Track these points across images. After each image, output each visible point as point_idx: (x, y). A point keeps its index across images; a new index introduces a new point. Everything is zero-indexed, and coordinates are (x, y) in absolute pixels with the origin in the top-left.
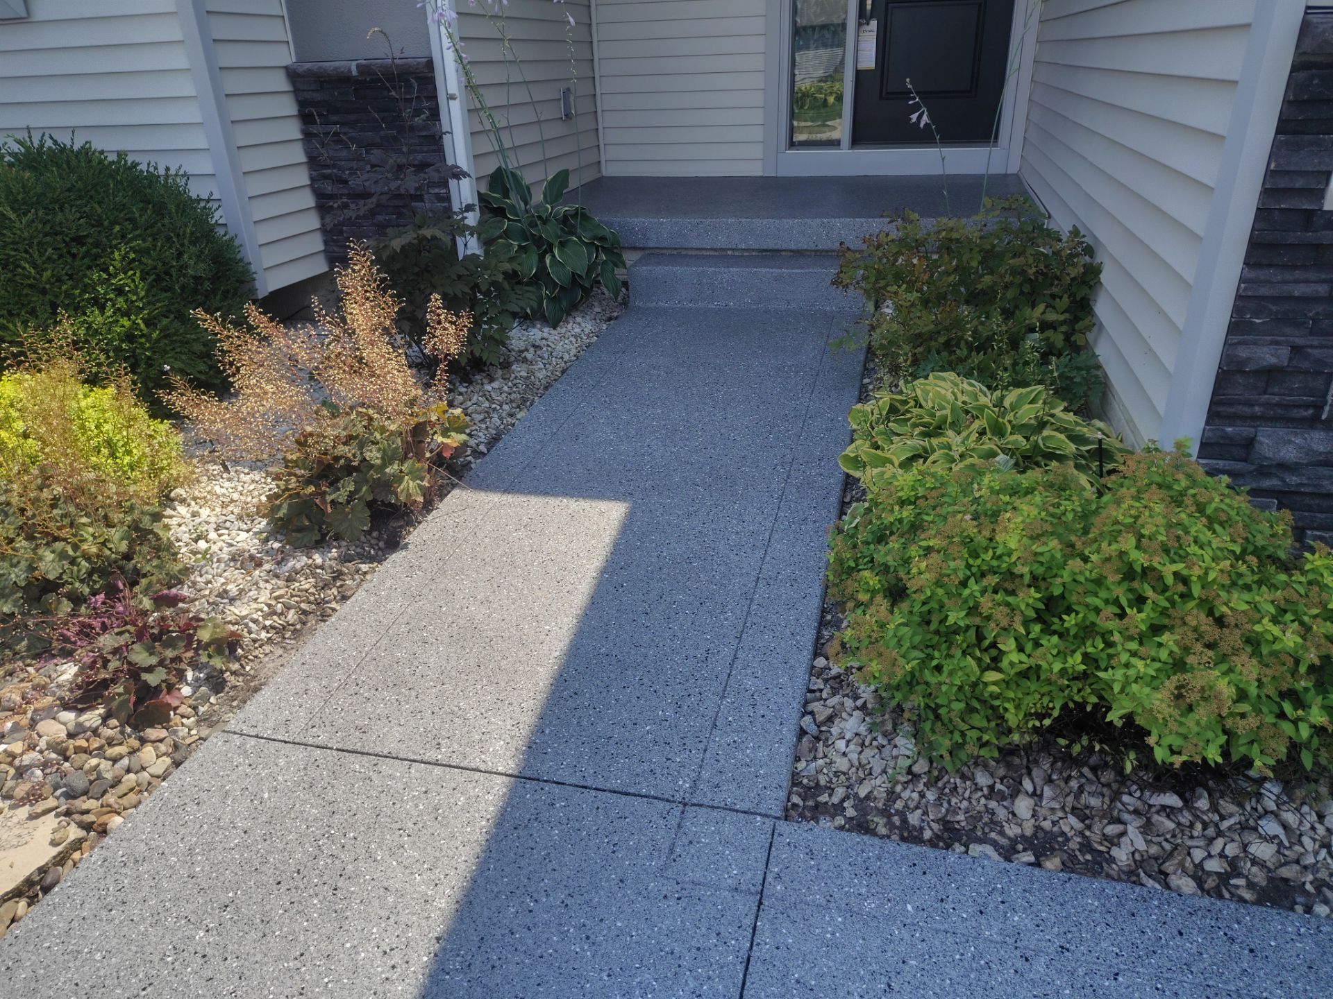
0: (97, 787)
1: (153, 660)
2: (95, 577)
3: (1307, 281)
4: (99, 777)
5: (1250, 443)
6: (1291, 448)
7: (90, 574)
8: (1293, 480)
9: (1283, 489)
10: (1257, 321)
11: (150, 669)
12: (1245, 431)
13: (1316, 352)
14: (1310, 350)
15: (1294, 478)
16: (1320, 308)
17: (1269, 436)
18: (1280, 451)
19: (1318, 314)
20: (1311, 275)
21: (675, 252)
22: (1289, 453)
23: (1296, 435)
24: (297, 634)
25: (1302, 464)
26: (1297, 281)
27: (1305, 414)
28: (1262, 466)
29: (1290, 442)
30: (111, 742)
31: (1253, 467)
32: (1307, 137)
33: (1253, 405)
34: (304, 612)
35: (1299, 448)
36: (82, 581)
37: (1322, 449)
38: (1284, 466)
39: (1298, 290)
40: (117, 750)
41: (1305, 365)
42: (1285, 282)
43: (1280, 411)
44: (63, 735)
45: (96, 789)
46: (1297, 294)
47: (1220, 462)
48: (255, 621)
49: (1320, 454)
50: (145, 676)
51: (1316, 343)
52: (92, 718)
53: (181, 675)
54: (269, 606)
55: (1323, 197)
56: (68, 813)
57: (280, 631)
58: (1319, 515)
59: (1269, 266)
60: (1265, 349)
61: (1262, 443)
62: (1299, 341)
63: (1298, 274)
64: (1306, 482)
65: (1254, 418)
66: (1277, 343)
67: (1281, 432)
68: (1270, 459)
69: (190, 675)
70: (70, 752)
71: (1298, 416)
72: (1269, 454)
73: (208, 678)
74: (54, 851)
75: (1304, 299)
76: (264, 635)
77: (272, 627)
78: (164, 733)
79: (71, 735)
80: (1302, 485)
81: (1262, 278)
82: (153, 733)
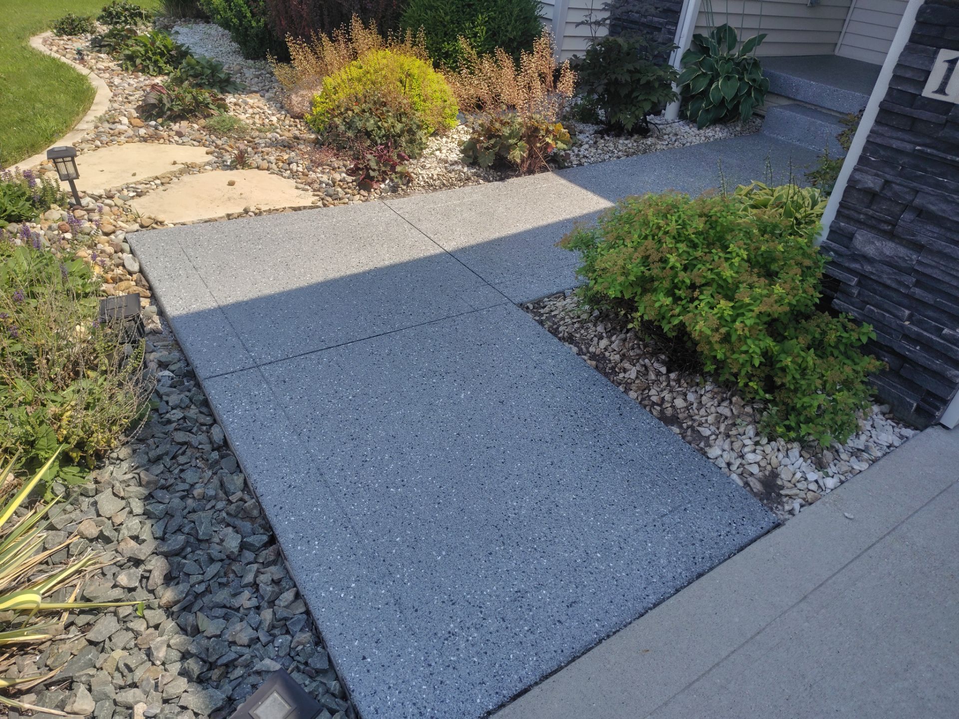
0: (336, 197)
1: (376, 168)
2: (384, 138)
3: (903, 140)
4: (337, 194)
5: (851, 237)
6: (872, 247)
7: (384, 136)
8: (868, 268)
9: (860, 271)
10: (873, 159)
11: (374, 170)
12: (851, 228)
13: (896, 187)
14: (894, 185)
15: (869, 267)
16: (906, 160)
17: (862, 235)
18: (865, 247)
19: (904, 163)
20: (907, 137)
21: (813, 108)
22: (870, 250)
23: (878, 240)
24: (435, 190)
25: (876, 260)
26: (897, 139)
27: (886, 228)
28: (855, 254)
29: (873, 243)
30: (349, 188)
31: (849, 253)
32: (921, 46)
33: (860, 213)
34: (444, 184)
35: (877, 249)
36: (379, 138)
37: (888, 253)
38: (866, 258)
39: (895, 144)
40: (350, 191)
41: (889, 194)
42: (891, 138)
43: (874, 222)
44: (339, 179)
45: (334, 197)
46: (894, 146)
47: (834, 244)
48: (423, 177)
49: (887, 256)
50: (370, 171)
51: (898, 182)
52: (350, 179)
53: (384, 181)
54: (432, 175)
55: (923, 88)
56: (323, 199)
57: (430, 185)
58: (877, 297)
59: (887, 125)
60: (870, 177)
61: (856, 238)
62: (888, 177)
63: (900, 134)
64: (874, 272)
65: (858, 221)
66: (877, 175)
67: (870, 235)
68: (857, 249)
69: (387, 182)
70: (336, 184)
71: (883, 228)
72: (859, 247)
73: (394, 186)
74: (311, 205)
75: (899, 151)
76: (422, 183)
77: (427, 182)
78: (366, 194)
79: (340, 181)
80: (872, 273)
81: (880, 131)
82: (362, 192)
